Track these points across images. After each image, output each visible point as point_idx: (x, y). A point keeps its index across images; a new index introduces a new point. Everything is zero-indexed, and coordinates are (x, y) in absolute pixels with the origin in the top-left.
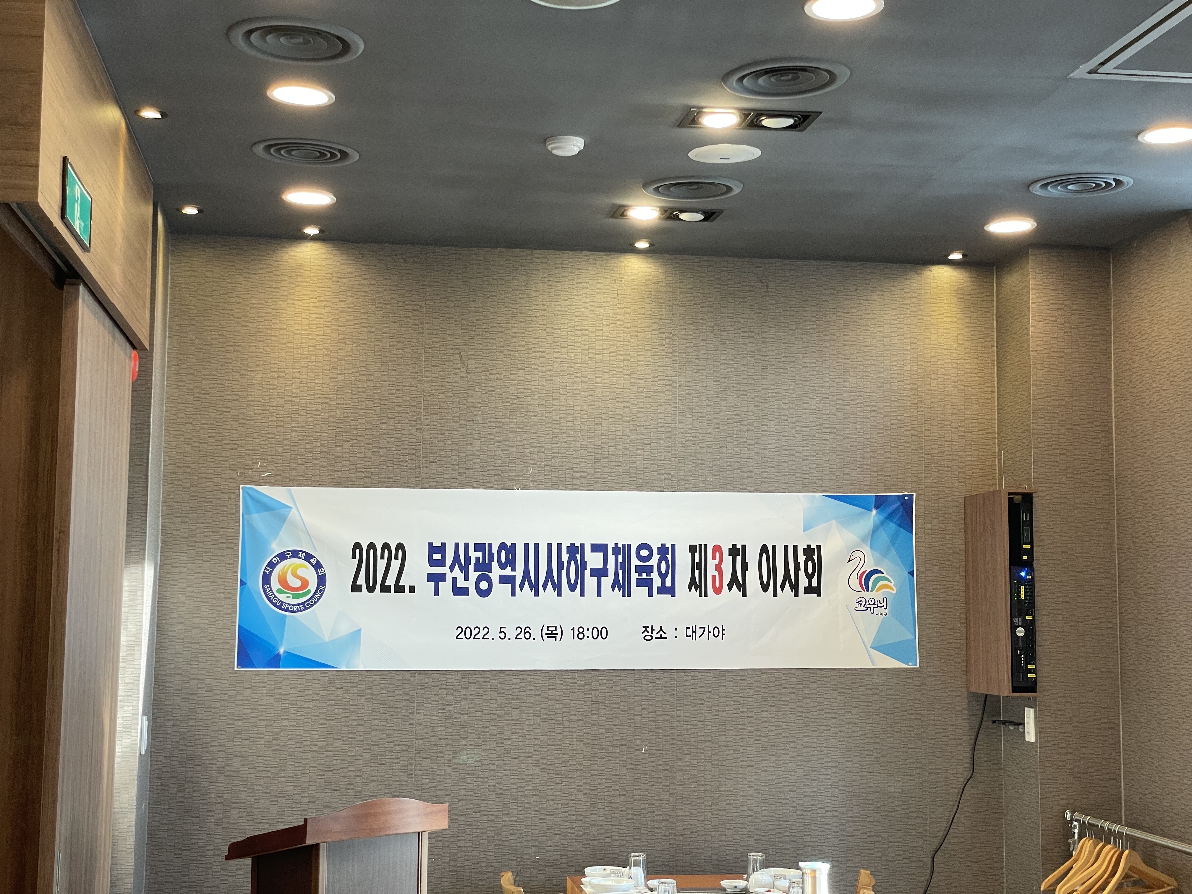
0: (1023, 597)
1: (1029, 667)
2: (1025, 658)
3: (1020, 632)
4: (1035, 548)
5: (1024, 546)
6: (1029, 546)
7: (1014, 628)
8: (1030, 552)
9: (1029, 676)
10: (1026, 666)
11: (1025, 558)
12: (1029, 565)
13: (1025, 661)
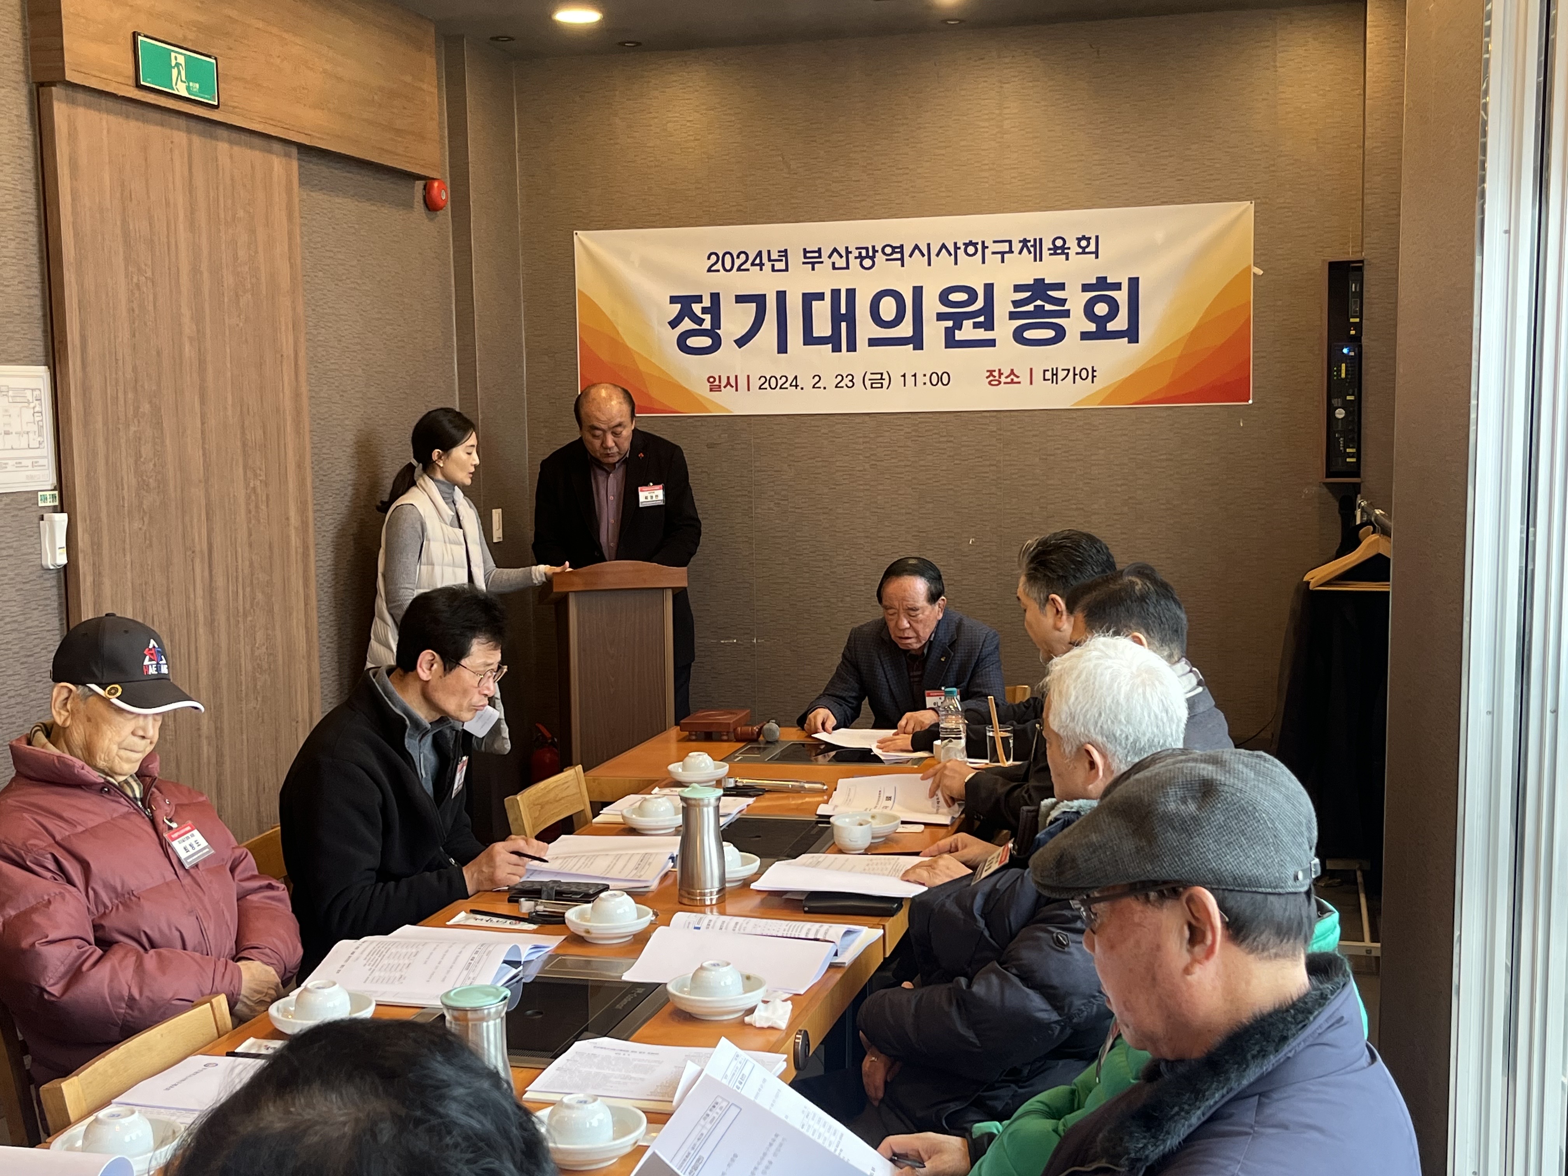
0: (1343, 375)
1: (1348, 450)
2: (1344, 441)
3: (1340, 414)
4: (1364, 321)
5: (1352, 320)
6: (1357, 320)
7: (1331, 410)
8: (1359, 327)
9: (1348, 460)
10: (1345, 450)
11: (1353, 332)
12: (1356, 341)
13: (1344, 444)
